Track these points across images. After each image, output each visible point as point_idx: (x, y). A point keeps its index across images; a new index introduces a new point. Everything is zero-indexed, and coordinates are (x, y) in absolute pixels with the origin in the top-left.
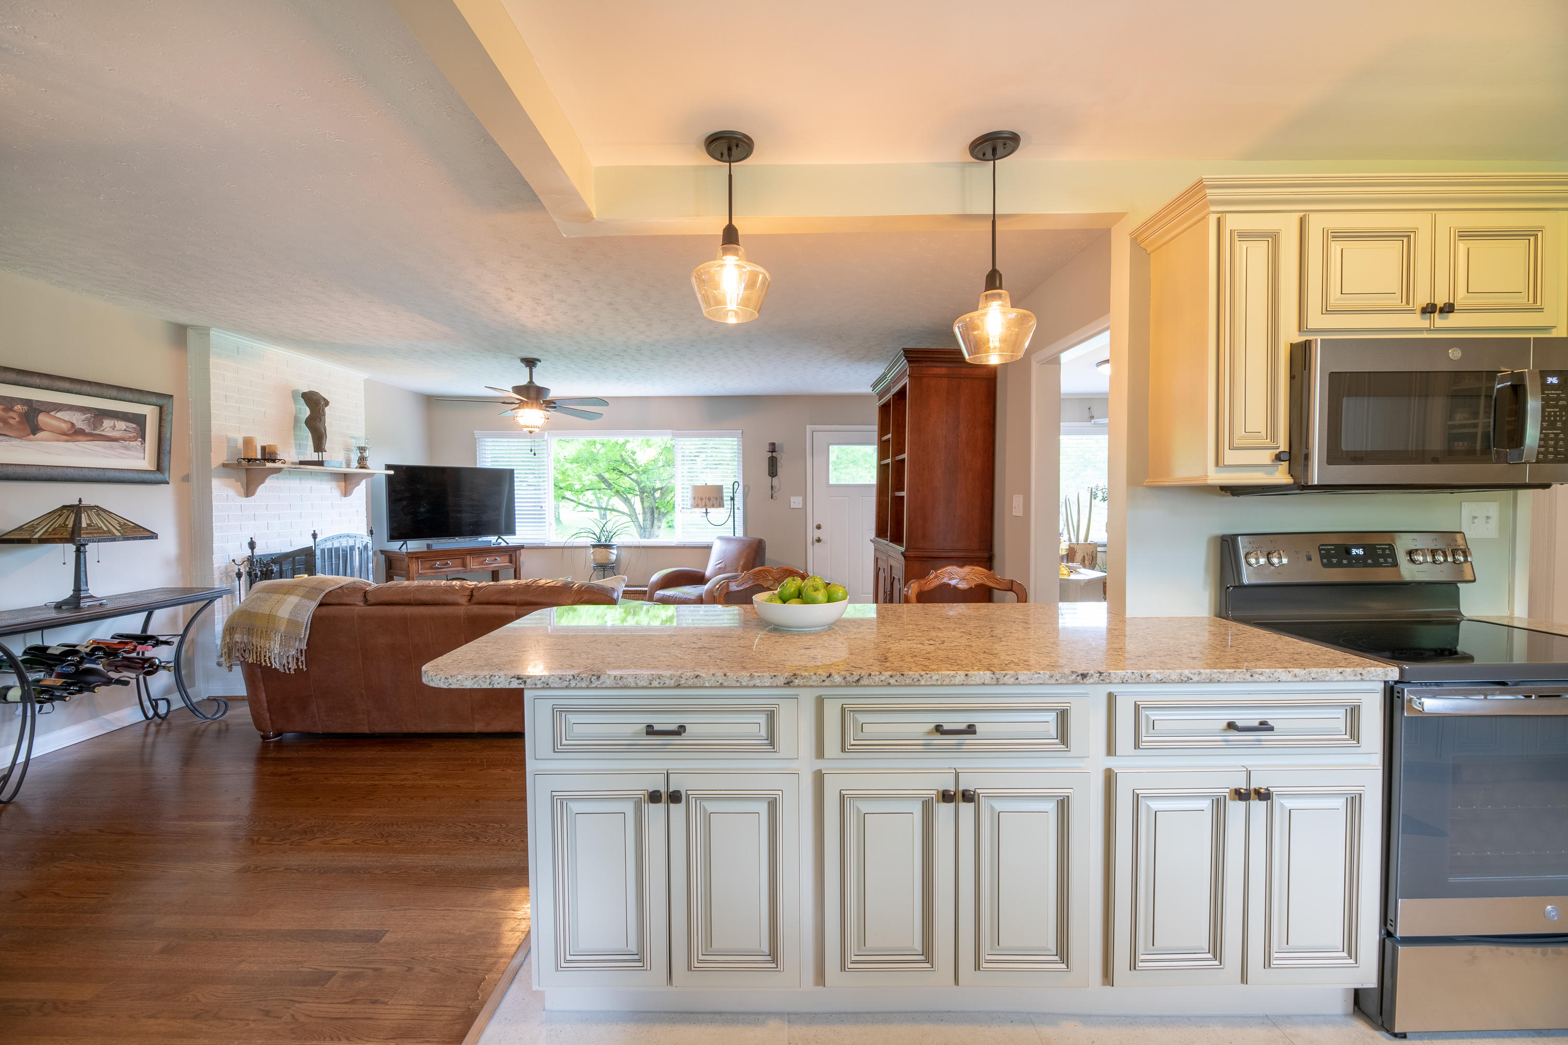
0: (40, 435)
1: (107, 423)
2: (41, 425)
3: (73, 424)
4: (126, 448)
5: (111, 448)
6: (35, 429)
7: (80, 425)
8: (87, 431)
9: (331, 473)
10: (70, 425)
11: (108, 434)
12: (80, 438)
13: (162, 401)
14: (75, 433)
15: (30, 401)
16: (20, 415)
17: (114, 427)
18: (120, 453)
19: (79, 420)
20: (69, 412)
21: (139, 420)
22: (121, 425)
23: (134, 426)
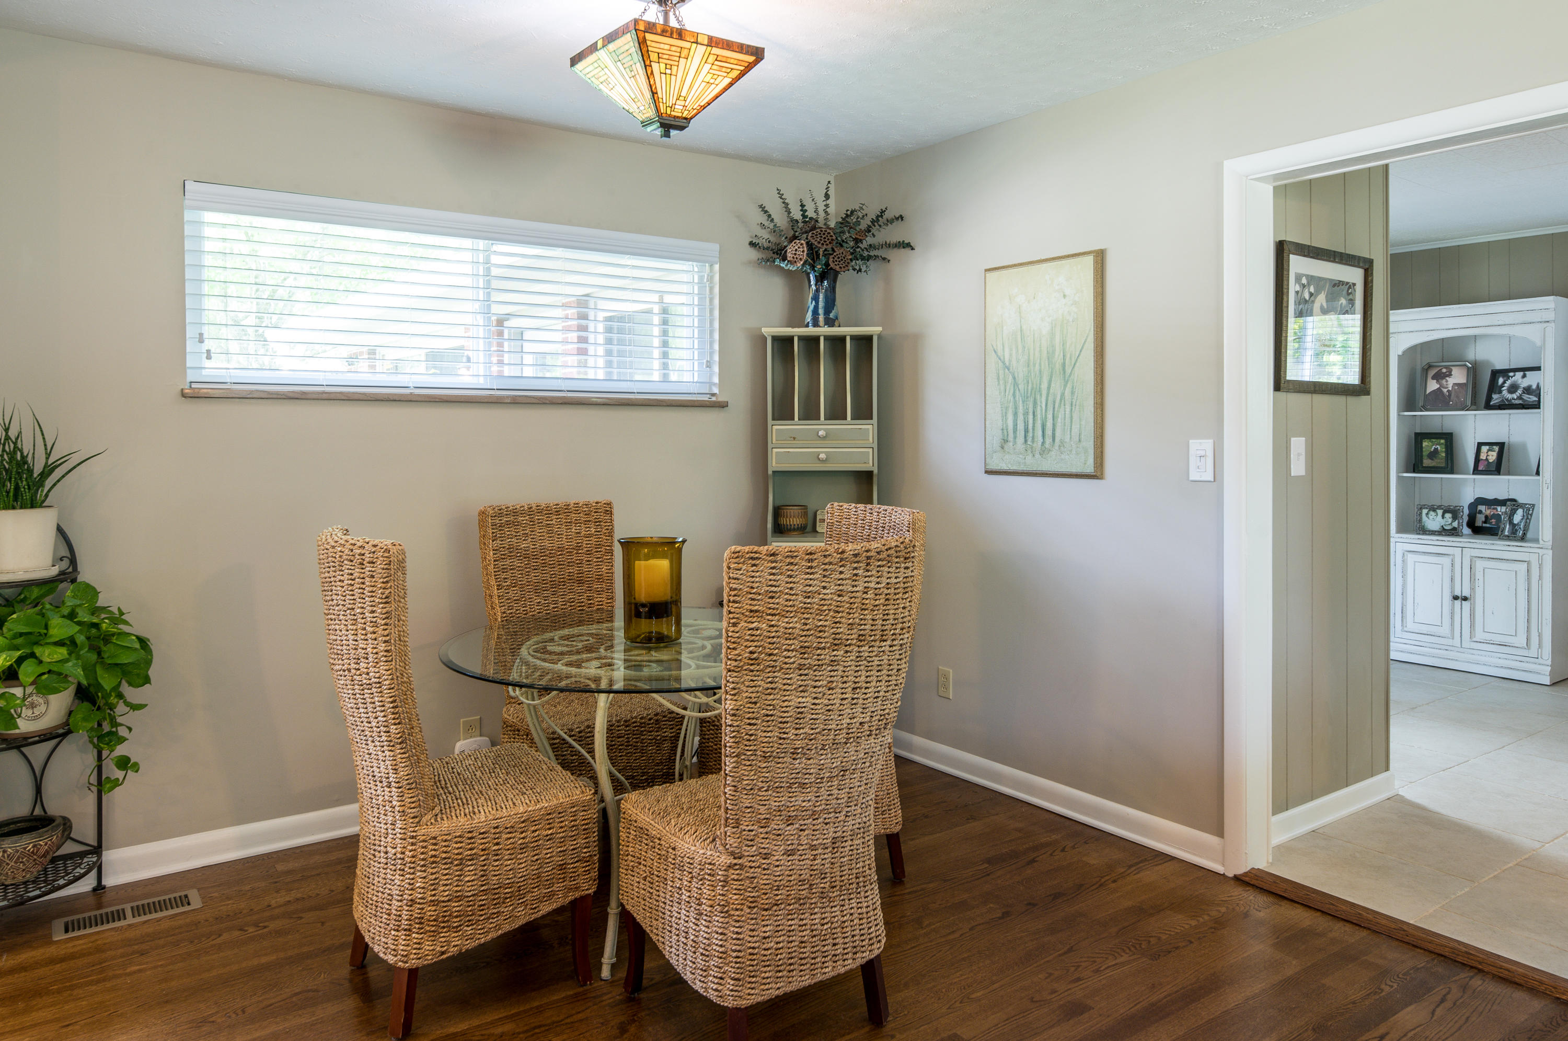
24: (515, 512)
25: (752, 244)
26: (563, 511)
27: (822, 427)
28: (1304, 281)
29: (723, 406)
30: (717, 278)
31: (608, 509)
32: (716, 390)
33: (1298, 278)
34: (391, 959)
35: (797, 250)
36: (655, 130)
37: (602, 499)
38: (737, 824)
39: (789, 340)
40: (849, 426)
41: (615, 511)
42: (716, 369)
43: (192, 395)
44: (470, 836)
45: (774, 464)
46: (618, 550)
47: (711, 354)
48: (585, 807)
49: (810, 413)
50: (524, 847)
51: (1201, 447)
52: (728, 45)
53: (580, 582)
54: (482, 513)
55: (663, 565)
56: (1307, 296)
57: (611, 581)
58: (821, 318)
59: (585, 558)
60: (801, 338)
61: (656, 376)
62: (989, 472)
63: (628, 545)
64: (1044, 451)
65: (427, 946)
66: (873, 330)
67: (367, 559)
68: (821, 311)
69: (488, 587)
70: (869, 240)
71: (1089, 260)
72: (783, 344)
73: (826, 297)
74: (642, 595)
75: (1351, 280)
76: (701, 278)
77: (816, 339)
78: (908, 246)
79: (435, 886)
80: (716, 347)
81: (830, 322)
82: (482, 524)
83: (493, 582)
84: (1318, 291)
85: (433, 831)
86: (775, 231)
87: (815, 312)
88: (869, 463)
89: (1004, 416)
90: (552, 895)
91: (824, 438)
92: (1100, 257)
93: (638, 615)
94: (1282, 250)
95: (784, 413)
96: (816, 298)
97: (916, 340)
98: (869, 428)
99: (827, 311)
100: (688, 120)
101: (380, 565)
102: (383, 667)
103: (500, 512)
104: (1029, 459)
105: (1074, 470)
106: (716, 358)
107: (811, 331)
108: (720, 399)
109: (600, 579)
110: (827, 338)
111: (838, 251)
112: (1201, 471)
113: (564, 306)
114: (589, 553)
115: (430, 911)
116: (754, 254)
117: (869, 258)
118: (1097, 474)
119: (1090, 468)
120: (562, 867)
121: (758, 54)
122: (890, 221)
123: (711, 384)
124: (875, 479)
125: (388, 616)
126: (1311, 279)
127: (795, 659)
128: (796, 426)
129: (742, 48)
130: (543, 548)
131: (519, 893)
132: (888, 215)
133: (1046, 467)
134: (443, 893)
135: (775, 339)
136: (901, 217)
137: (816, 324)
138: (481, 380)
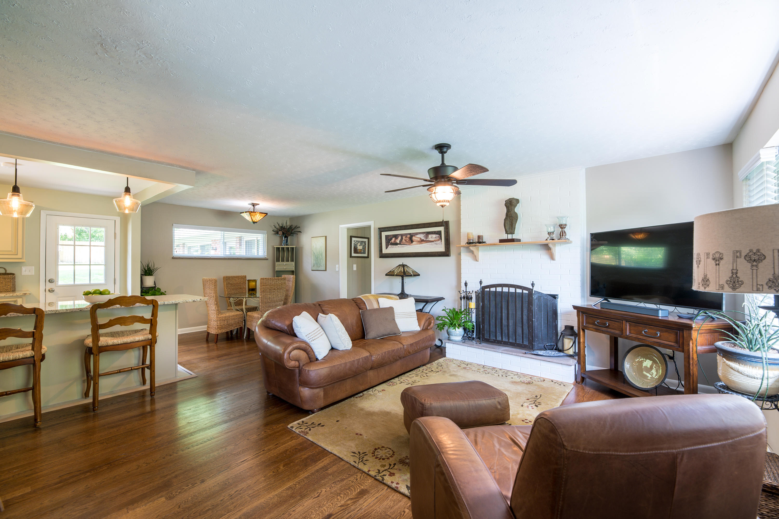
0: (414, 243)
1: (430, 236)
2: (414, 240)
3: (421, 238)
4: (436, 244)
5: (432, 244)
6: (412, 241)
7: (423, 238)
8: (425, 240)
9: (541, 245)
10: (420, 239)
11: (430, 240)
12: (423, 242)
13: (445, 224)
14: (422, 241)
15: (410, 233)
16: (409, 238)
17: (432, 237)
18: (435, 246)
19: (422, 236)
20: (420, 235)
21: (439, 233)
22: (434, 236)
23: (438, 235)
24: (229, 277)
25: (273, 231)
26: (238, 277)
27: (285, 263)
28: (355, 241)
29: (267, 259)
30: (266, 237)
31: (245, 277)
32: (266, 257)
33: (354, 241)
34: (214, 333)
35: (280, 233)
36: (252, 223)
37: (245, 275)
38: (262, 312)
39: (279, 248)
40: (290, 263)
41: (247, 277)
42: (266, 253)
43: (173, 258)
44: (226, 317)
45: (276, 270)
46: (247, 281)
47: (265, 250)
48: (242, 314)
49: (283, 261)
50: (233, 319)
51: (337, 266)
52: (262, 213)
53: (241, 289)
54: (224, 277)
55: (254, 283)
56: (356, 243)
57: (246, 288)
58: (285, 244)
59: (241, 285)
60: (281, 248)
61: (256, 254)
62: (312, 270)
63: (248, 280)
64: (319, 267)
65: (220, 331)
66: (294, 246)
67: (212, 280)
68: (285, 243)
69: (225, 289)
70: (294, 231)
71: (324, 237)
72: (278, 249)
73: (286, 241)
74: (251, 288)
75: (365, 241)
76: (263, 237)
77: (284, 248)
78: (301, 232)
79: (221, 323)
80: (266, 249)
81: (287, 245)
82: (224, 279)
83: (226, 288)
84: (358, 243)
85: (221, 316)
86: (277, 229)
87: (284, 243)
88: (294, 269)
89: (314, 261)
90: (237, 326)
91: (285, 265)
92: (326, 237)
93: (250, 290)
94: (351, 237)
95: (278, 261)
96: (284, 241)
97: (302, 248)
98: (293, 263)
99: (286, 243)
100: (257, 222)
101: (214, 281)
102: (214, 294)
103: (227, 277)
104: (317, 268)
105: (323, 270)
106: (266, 251)
107: (283, 246)
108: (267, 258)
109: (244, 288)
110: (286, 248)
111: (288, 233)
112: (337, 270)
113: (236, 238)
114: (242, 284)
115: (220, 327)
116: (273, 232)
117: (294, 234)
118: (326, 270)
119: (325, 270)
120: (238, 322)
121: (267, 214)
122: (298, 228)
123: (265, 255)
124: (294, 272)
125: (215, 287)
126: (357, 241)
127: (269, 291)
128: (280, 263)
129: (264, 213)
130: (234, 283)
131: (232, 325)
132: (297, 226)
133: (319, 269)
134: (222, 324)
135: (277, 248)
136: (299, 227)
137: (284, 246)
138: (222, 255)
